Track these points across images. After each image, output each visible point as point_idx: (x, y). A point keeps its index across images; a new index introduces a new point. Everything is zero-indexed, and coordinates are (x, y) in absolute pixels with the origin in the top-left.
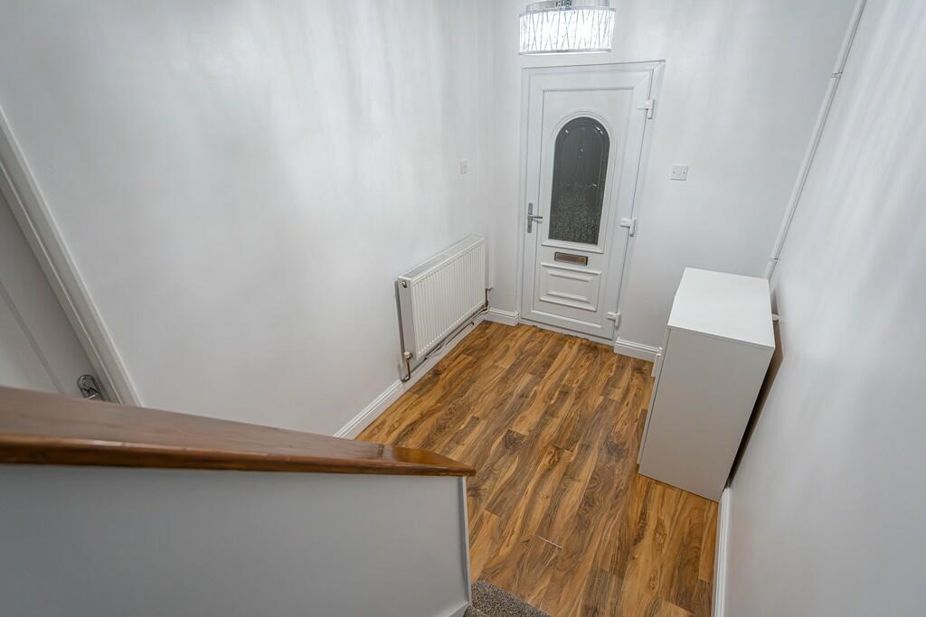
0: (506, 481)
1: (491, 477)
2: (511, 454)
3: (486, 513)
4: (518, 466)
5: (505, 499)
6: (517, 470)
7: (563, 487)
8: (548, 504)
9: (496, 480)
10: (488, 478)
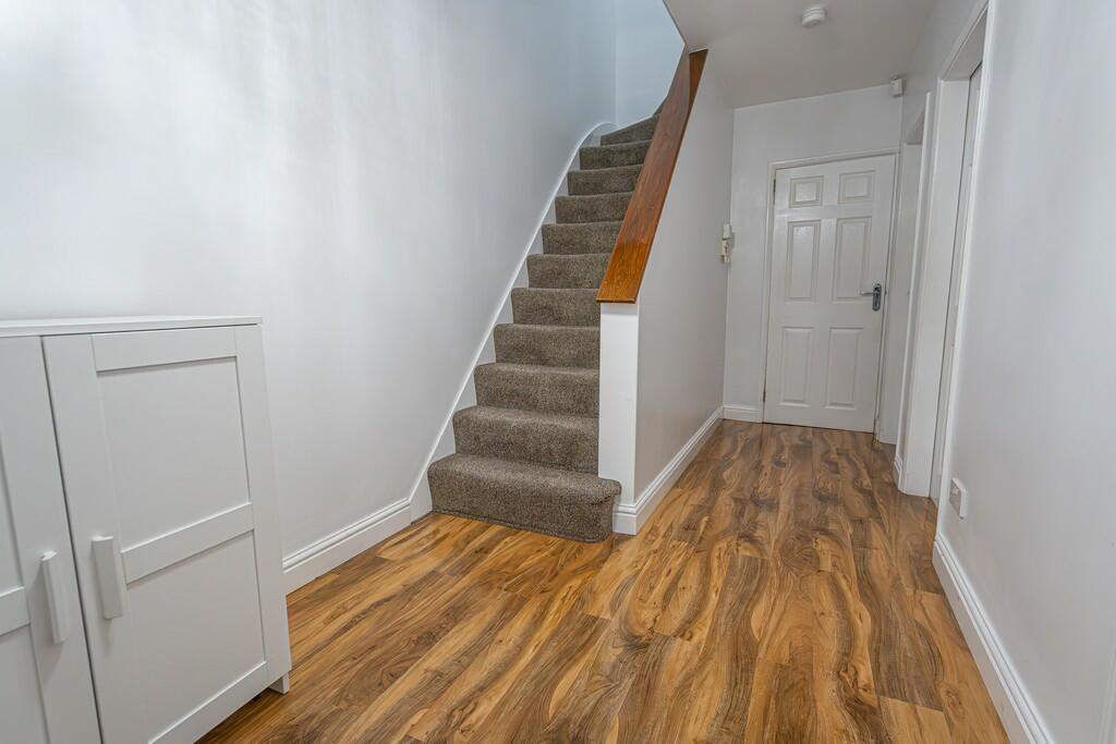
0: (577, 661)
1: (607, 669)
2: (567, 721)
3: (607, 616)
4: (552, 692)
5: (575, 636)
6: (554, 685)
7: (465, 660)
8: (501, 632)
9: (596, 665)
10: (614, 667)
